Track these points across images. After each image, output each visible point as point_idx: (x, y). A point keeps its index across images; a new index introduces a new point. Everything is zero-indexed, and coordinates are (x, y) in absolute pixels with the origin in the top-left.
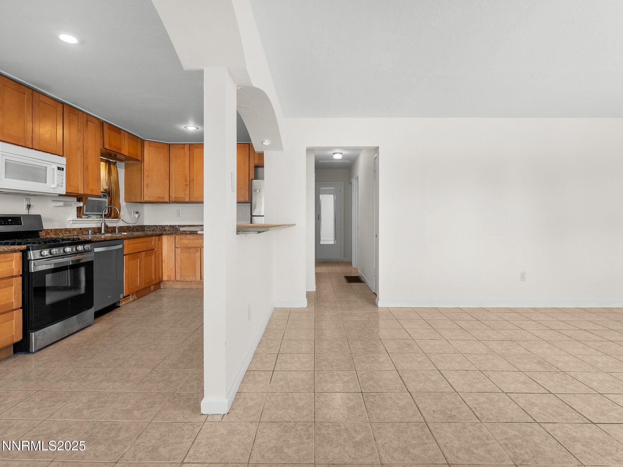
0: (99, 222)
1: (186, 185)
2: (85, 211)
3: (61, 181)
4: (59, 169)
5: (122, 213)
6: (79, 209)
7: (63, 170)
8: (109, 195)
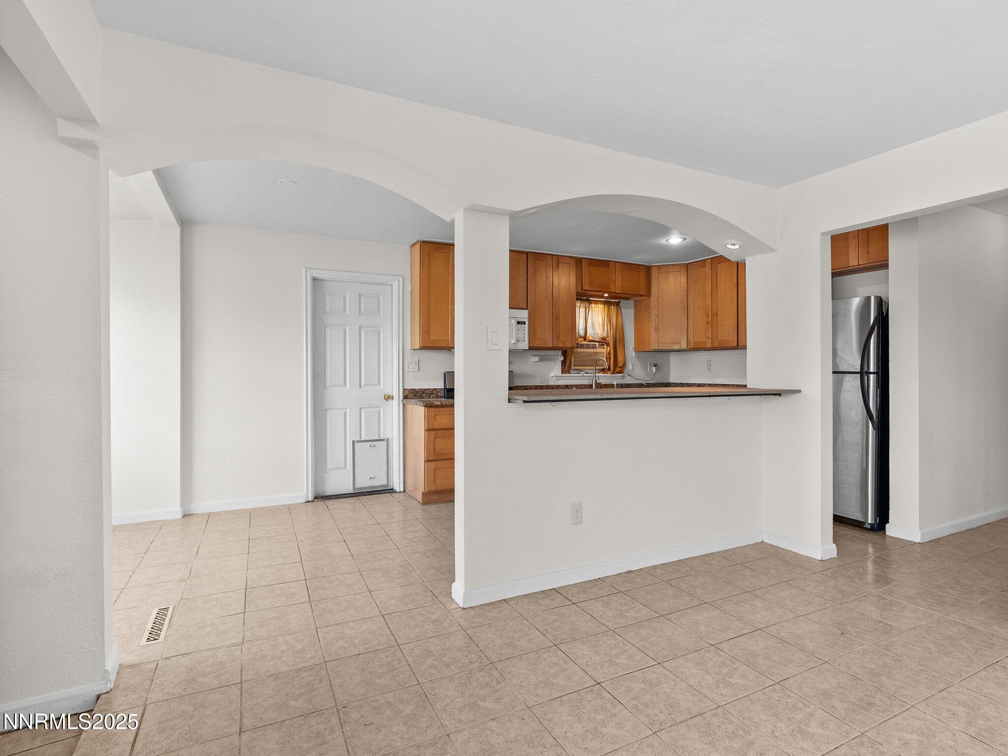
0: (590, 378)
1: (709, 322)
2: (572, 365)
3: (523, 336)
4: (518, 323)
5: (630, 366)
6: (563, 363)
7: (524, 323)
8: (608, 345)
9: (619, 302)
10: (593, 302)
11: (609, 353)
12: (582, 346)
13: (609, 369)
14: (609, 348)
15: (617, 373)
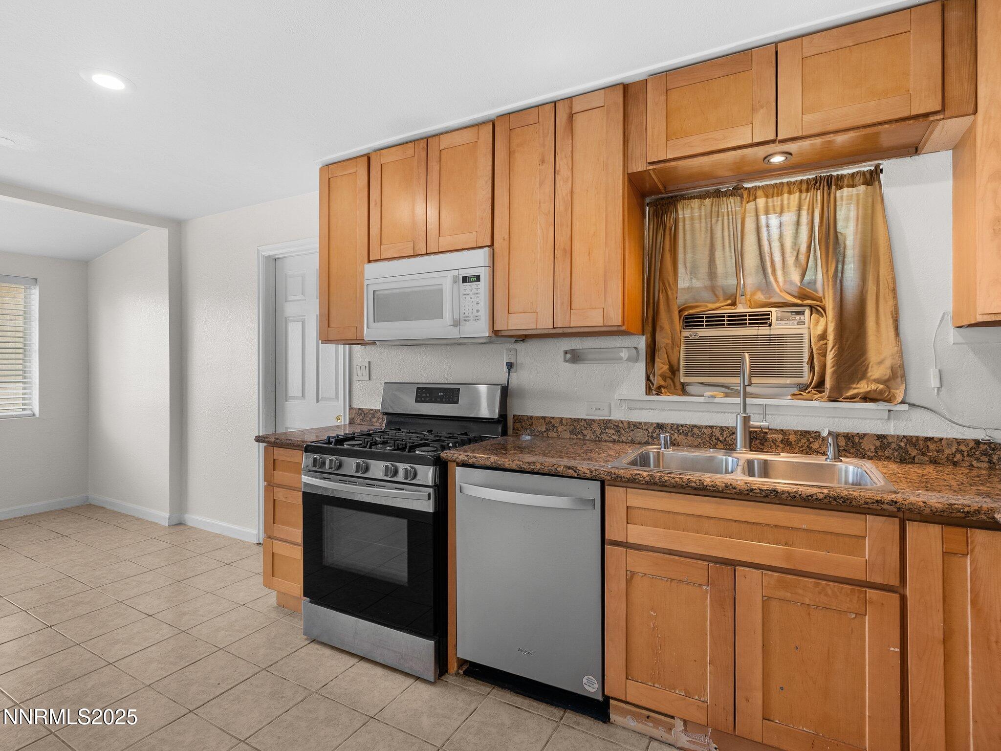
2: (678, 371)
3: (474, 308)
4: (465, 279)
5: (928, 380)
6: (650, 368)
7: (478, 278)
8: (817, 309)
9: (878, 171)
10: (760, 193)
11: (823, 336)
12: (716, 321)
13: (820, 385)
14: (822, 321)
15: (852, 398)
